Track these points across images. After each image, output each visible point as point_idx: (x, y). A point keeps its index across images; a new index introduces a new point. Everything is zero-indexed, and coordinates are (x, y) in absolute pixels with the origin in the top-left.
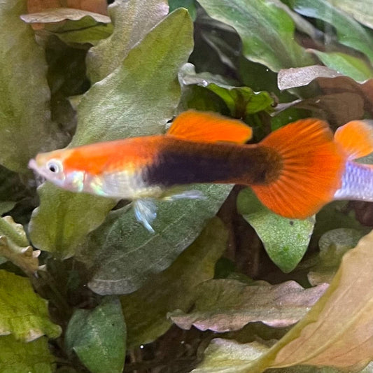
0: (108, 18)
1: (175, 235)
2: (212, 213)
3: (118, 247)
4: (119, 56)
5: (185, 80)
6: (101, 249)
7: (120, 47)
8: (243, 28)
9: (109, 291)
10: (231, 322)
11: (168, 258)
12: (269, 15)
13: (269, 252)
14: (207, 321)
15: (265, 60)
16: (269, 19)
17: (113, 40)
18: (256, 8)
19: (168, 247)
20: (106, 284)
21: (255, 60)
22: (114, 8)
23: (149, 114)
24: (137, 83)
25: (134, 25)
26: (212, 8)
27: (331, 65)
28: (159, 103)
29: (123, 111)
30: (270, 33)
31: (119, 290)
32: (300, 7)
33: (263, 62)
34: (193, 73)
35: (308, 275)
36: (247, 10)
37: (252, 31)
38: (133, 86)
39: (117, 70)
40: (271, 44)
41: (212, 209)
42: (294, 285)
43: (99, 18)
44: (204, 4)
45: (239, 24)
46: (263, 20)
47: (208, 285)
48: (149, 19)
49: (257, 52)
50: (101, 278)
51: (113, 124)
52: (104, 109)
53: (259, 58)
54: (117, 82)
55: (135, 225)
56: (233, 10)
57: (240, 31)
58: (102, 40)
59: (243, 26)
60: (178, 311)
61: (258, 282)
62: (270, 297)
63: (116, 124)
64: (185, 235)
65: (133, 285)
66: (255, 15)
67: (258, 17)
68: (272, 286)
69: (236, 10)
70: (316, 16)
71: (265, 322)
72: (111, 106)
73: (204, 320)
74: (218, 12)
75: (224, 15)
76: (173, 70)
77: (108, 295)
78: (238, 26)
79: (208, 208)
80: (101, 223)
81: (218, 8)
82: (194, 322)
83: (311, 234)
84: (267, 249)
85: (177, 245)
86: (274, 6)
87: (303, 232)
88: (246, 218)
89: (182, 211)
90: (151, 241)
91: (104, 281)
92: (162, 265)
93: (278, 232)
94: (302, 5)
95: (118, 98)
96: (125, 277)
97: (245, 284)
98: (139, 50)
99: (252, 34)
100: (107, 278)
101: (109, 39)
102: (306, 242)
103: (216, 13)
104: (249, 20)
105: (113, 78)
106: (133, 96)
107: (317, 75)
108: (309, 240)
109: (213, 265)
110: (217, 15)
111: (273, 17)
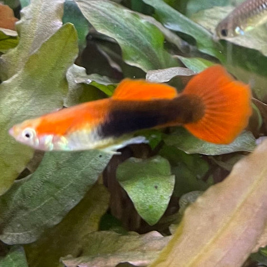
0: (16, 32)
1: (65, 197)
2: (93, 180)
3: (21, 208)
4: (22, 61)
5: (77, 80)
6: (8, 209)
7: (24, 54)
8: (123, 40)
9: (15, 241)
10: (106, 263)
11: (60, 215)
12: (144, 29)
13: (138, 210)
14: (89, 263)
15: (140, 64)
16: (144, 33)
17: (18, 49)
18: (134, 24)
19: (60, 207)
20: (13, 236)
21: (132, 64)
22: (20, 24)
23: (44, 105)
24: (35, 81)
25: (35, 37)
26: (97, 24)
27: (191, 68)
28: (52, 96)
29: (24, 103)
30: (144, 43)
31: (23, 241)
32: (169, 23)
33: (138, 66)
34: (85, 75)
35: (170, 227)
36: (126, 25)
37: (130, 42)
38: (33, 84)
39: (20, 72)
40: (146, 52)
41: (93, 177)
42: (156, 234)
43: (9, 33)
44: (92, 21)
45: (120, 37)
46: (139, 34)
47: (92, 236)
48: (47, 33)
49: (134, 58)
50: (9, 232)
51: (16, 113)
52: (9, 101)
53: (136, 63)
54: (19, 81)
55: (34, 191)
56: (115, 26)
57: (120, 42)
58: (11, 49)
59: (122, 38)
60: (69, 256)
61: (130, 232)
62: (137, 244)
63: (19, 113)
64: (73, 197)
65: (33, 236)
66: (133, 29)
67: (135, 31)
68: (140, 235)
69: (117, 25)
70: (181, 30)
71: (131, 262)
72: (14, 100)
73: (87, 262)
74: (103, 27)
75: (108, 30)
76: (63, 71)
77: (14, 245)
78: (119, 38)
79: (90, 177)
80: (7, 190)
81: (103, 25)
82: (79, 264)
83: (170, 195)
84: (136, 207)
85: (66, 206)
86: (148, 23)
87: (165, 193)
88: (121, 184)
89: (70, 179)
90: (46, 202)
91: (11, 234)
92: (55, 221)
93: (146, 195)
94: (169, 21)
95: (20, 93)
96: (26, 231)
97: (120, 234)
98: (36, 55)
99: (130, 44)
100: (14, 232)
101: (16, 48)
102: (166, 202)
103: (102, 28)
104: (127, 33)
105: (17, 78)
106: (32, 91)
107: (177, 74)
108: (169, 199)
109: (98, 220)
110: (103, 30)
111: (147, 31)
